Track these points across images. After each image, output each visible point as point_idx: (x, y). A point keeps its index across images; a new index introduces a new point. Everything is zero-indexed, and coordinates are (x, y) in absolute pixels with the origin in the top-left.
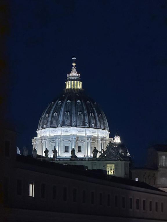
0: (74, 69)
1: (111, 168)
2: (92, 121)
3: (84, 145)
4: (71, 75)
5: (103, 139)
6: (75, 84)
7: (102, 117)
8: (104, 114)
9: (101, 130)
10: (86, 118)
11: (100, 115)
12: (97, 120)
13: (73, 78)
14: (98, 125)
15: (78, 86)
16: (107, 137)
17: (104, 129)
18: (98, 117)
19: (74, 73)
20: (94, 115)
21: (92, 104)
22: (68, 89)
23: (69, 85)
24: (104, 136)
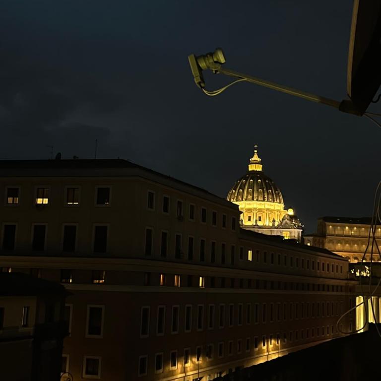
0: (256, 155)
1: (286, 234)
2: (270, 196)
3: (263, 216)
4: (253, 159)
5: (278, 211)
6: (257, 166)
7: (278, 194)
8: (279, 191)
9: (277, 204)
10: (266, 194)
11: (277, 192)
12: (274, 196)
13: (255, 162)
14: (275, 199)
15: (259, 168)
16: (282, 209)
17: (280, 203)
18: (275, 193)
19: (256, 158)
20: (272, 191)
21: (270, 183)
22: (251, 171)
23: (252, 168)
24: (279, 208)
